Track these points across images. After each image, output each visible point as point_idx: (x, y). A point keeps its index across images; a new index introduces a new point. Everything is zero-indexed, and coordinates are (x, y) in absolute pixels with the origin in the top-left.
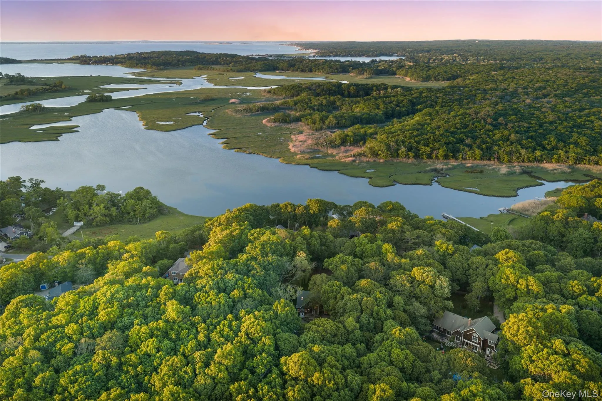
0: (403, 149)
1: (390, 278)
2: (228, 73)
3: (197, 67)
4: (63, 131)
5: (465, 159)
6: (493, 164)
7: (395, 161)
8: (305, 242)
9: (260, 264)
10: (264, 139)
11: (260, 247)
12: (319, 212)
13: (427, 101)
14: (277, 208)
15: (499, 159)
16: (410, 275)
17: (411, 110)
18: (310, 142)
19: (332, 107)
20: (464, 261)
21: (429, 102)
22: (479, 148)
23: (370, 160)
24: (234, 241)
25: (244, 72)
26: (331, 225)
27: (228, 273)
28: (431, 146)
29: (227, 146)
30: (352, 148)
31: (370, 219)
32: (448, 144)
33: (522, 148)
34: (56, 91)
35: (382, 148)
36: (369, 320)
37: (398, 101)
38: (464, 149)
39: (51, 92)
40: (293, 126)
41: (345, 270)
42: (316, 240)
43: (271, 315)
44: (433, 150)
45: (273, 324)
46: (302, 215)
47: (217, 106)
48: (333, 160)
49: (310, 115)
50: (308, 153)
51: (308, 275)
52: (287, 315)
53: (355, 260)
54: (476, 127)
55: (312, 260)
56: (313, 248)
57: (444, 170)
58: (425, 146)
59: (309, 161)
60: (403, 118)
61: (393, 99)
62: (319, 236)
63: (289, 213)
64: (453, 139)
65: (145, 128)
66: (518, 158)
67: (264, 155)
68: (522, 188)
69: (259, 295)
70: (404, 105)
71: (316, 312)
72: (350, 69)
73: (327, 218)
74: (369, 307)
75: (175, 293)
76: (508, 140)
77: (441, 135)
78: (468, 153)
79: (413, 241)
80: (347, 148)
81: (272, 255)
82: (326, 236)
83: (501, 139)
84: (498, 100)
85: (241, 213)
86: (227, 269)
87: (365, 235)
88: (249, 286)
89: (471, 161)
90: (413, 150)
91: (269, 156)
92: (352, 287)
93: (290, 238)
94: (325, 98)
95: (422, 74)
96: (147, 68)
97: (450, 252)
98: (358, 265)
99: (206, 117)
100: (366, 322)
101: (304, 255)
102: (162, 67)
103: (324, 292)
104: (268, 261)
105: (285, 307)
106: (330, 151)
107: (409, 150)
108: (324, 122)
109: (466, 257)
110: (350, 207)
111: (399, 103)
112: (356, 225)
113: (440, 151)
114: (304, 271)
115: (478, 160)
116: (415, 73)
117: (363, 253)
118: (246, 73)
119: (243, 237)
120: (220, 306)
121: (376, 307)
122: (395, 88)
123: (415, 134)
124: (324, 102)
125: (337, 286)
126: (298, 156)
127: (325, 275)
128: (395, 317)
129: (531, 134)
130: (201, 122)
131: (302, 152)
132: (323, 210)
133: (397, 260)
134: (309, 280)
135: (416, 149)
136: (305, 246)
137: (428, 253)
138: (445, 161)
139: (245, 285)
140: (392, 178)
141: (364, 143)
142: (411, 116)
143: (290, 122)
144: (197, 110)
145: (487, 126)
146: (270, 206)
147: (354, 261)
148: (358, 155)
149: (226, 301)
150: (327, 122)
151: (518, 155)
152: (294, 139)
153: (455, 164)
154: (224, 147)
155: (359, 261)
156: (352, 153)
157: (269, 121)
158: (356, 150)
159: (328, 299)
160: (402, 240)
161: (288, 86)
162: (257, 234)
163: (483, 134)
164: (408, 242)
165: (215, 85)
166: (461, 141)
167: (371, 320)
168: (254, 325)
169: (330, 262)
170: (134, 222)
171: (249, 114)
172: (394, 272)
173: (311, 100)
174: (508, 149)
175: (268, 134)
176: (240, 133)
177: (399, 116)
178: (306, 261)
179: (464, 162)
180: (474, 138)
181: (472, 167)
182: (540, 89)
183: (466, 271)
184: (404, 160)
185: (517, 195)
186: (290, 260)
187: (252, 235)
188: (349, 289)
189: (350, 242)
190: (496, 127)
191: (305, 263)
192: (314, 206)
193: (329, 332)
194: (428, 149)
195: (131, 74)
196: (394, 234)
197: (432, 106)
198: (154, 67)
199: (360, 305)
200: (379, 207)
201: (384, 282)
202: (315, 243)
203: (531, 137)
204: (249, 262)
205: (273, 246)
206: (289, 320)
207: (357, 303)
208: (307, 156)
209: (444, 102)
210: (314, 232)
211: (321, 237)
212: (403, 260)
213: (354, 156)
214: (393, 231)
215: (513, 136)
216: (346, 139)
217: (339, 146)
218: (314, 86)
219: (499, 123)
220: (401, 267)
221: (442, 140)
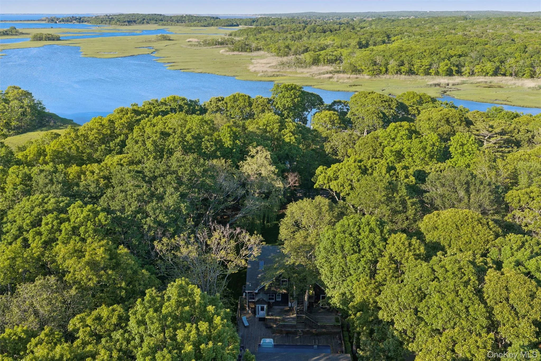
0: (393, 63)
2: (191, 27)
5: (473, 75)
6: (512, 80)
7: (384, 77)
10: (218, 63)
13: (404, 33)
15: (517, 74)
17: (387, 41)
18: (274, 64)
23: (352, 76)
28: (429, 59)
29: (173, 68)
30: (325, 67)
32: (449, 57)
35: (367, 62)
38: (472, 62)
40: (254, 54)
44: (431, 64)
47: (172, 43)
48: (304, 77)
50: (273, 72)
54: (477, 43)
57: (450, 85)
58: (420, 59)
59: (274, 78)
67: (216, 73)
70: (379, 36)
71: (300, 304)
78: (478, 67)
80: (320, 67)
83: (516, 51)
89: (482, 77)
90: (406, 65)
96: (111, 25)
99: (157, 50)
102: (126, 23)
106: (299, 71)
107: (401, 64)
111: (373, 34)
113: (441, 65)
115: (491, 75)
126: (259, 74)
130: (149, 53)
131: (265, 72)
135: (409, 64)
138: (449, 77)
141: (342, 62)
142: (389, 44)
143: (250, 51)
144: (149, 46)
148: (335, 72)
152: (255, 62)
153: (462, 80)
154: (169, 68)
157: (227, 51)
171: (205, 47)
174: (528, 61)
175: (224, 59)
177: (375, 45)
180: (481, 51)
181: (486, 82)
184: (396, 76)
190: (502, 42)
194: (425, 63)
198: (118, 23)
213: (331, 73)
216: (318, 59)
217: (310, 66)
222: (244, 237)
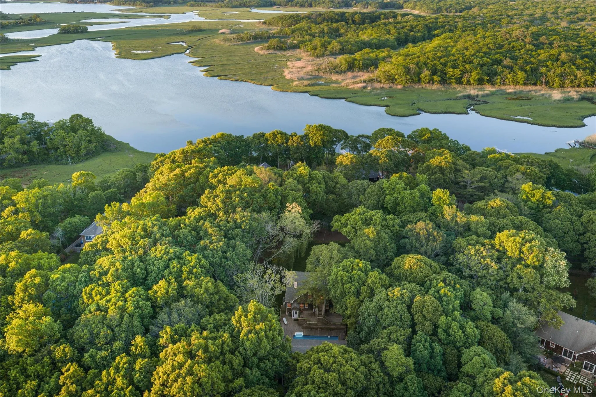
0: (426, 72)
1: (454, 251)
2: (221, 9)
3: (189, 4)
4: (19, 60)
5: (504, 84)
6: (541, 90)
7: (416, 87)
8: (300, 187)
9: (219, 226)
10: (254, 66)
11: (222, 196)
12: (323, 144)
13: (445, 26)
14: (262, 139)
15: (547, 83)
16: (493, 246)
17: (427, 36)
18: (309, 68)
19: (336, 33)
20: (575, 218)
21: (447, 26)
22: (522, 69)
23: (385, 86)
24: (186, 186)
25: (239, 8)
26: (342, 162)
27: (158, 244)
28: (461, 68)
29: (209, 74)
30: (361, 73)
31: (400, 153)
32: (482, 66)
33: (578, 69)
34: (29, 24)
35: (400, 71)
36: (432, 347)
37: (411, 26)
38: (503, 71)
39: (23, 25)
40: (290, 53)
41: (371, 236)
42: (319, 184)
43: (223, 343)
44: (463, 73)
45: (226, 367)
46: (298, 148)
47: (205, 36)
48: (339, 87)
49: (310, 41)
50: (308, 79)
51: (305, 243)
52: (259, 340)
53: (388, 217)
54: (513, 47)
55: (313, 217)
56: (314, 196)
57: (479, 97)
58: (453, 68)
59: (309, 88)
60: (419, 43)
61: (405, 24)
62: (324, 177)
63: (278, 145)
64: (489, 60)
65: (116, 57)
66: (572, 82)
67: (253, 82)
68: (587, 117)
69: (207, 290)
70: (419, 30)
71: (320, 310)
72: (353, 4)
73: (333, 153)
74: (429, 316)
75: (47, 285)
76: (558, 60)
77: (472, 56)
78: (509, 76)
79: (475, 185)
80: (355, 74)
81: (244, 210)
82: (335, 177)
83: (549, 58)
84: (528, 23)
85: (207, 145)
86: (158, 236)
87: (397, 175)
88: (190, 272)
89: (512, 87)
90: (439, 74)
91: (260, 83)
92: (387, 269)
93: (276, 182)
94: (327, 26)
95: (432, 6)
96: (136, 6)
97: (550, 202)
98: (393, 226)
99: (190, 47)
100: (426, 353)
101: (299, 209)
102: (151, 4)
103: (336, 281)
104: (235, 221)
105: (256, 321)
106: (334, 77)
107: (434, 73)
108: (326, 48)
109: (575, 211)
110: (368, 137)
111: (413, 28)
112: (380, 162)
113: (473, 74)
114: (299, 237)
115: (521, 84)
116: (424, 5)
117: (398, 204)
118: (241, 9)
119: (202, 179)
120: (122, 317)
121: (443, 318)
122: (406, 15)
123: (439, 54)
124: (326, 29)
125: (360, 270)
126: (295, 83)
127: (336, 246)
128: (482, 337)
129: (586, 52)
130: (183, 51)
131: (301, 79)
132: (328, 141)
133: (461, 218)
134: (308, 254)
135: (442, 72)
136: (301, 194)
137: (511, 204)
138: (479, 87)
139: (185, 268)
140: (416, 106)
141: (377, 67)
142: (428, 41)
143: (286, 49)
144: (181, 40)
145: (527, 46)
146: (251, 136)
147: (386, 220)
148: (369, 81)
149: (137, 307)
150: (329, 48)
151: (573, 77)
152: (291, 66)
153: (493, 90)
154: (206, 74)
155: (394, 220)
156: (362, 78)
157: (262, 49)
158: (366, 76)
159: (344, 294)
160: (458, 183)
161: (286, 16)
162: (223, 175)
163: (524, 54)
164: (465, 187)
165: (206, 19)
166: (498, 62)
167: (438, 348)
168: (178, 376)
169: (343, 221)
170: (64, 161)
171: (239, 43)
172: (461, 241)
173: (311, 28)
174: (559, 71)
175: (260, 61)
176: (227, 60)
177: (415, 41)
178: (302, 220)
179: (503, 87)
180: (515, 59)
181: (515, 93)
182: (571, 13)
183: (580, 235)
184: (428, 85)
185: (584, 125)
186: (275, 218)
187: (215, 176)
188: (384, 276)
189: (373, 187)
190: (538, 46)
191: (300, 223)
192: (315, 134)
193: (351, 383)
194: (457, 72)
195: (118, 10)
196: (443, 173)
197: (451, 31)
198: (143, 4)
199: (410, 312)
200: (409, 137)
201: (443, 258)
202: (318, 188)
203: (587, 56)
204: (202, 222)
205: (245, 195)
206: (263, 352)
207: (402, 307)
208: (306, 83)
209: (466, 27)
210: (315, 172)
211: (327, 179)
212: (474, 218)
213: (365, 82)
214: (441, 169)
215: (564, 56)
216: (353, 63)
217: (345, 72)
218: (314, 15)
219: (540, 43)
220: (469, 229)
221: (474, 61)
222: (284, 273)
